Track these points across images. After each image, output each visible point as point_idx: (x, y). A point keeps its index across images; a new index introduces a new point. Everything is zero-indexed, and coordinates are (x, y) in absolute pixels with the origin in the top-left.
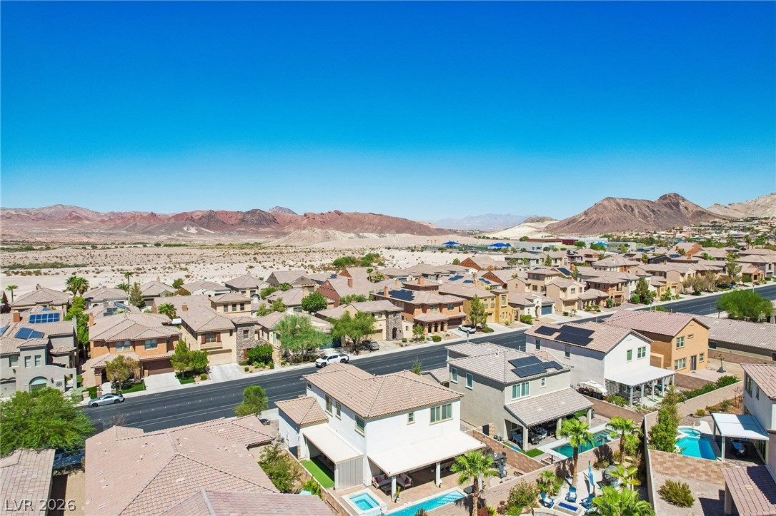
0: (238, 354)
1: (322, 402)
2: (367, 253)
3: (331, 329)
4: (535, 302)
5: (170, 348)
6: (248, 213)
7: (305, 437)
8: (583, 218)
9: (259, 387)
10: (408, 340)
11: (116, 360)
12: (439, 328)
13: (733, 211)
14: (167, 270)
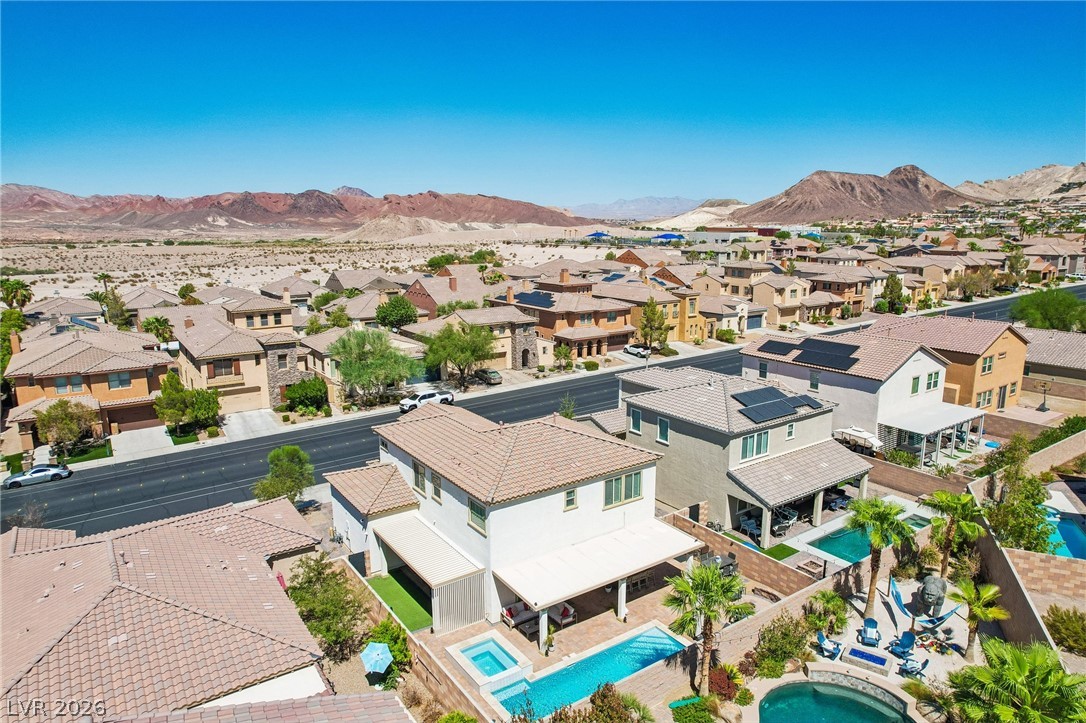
0: (271, 395)
1: (407, 473)
2: (477, 249)
3: (424, 352)
4: (738, 309)
5: (153, 386)
6: (302, 195)
7: (377, 537)
8: (783, 200)
9: (297, 447)
10: (547, 368)
11: (54, 407)
12: (594, 349)
13: (989, 191)
14: (179, 277)
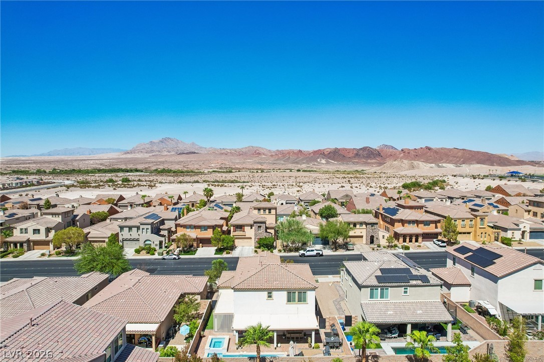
0: (254, 241)
2: (436, 179)
4: (522, 226)
5: (214, 232)
6: (361, 149)
10: (382, 246)
11: (182, 235)
12: (414, 240)
